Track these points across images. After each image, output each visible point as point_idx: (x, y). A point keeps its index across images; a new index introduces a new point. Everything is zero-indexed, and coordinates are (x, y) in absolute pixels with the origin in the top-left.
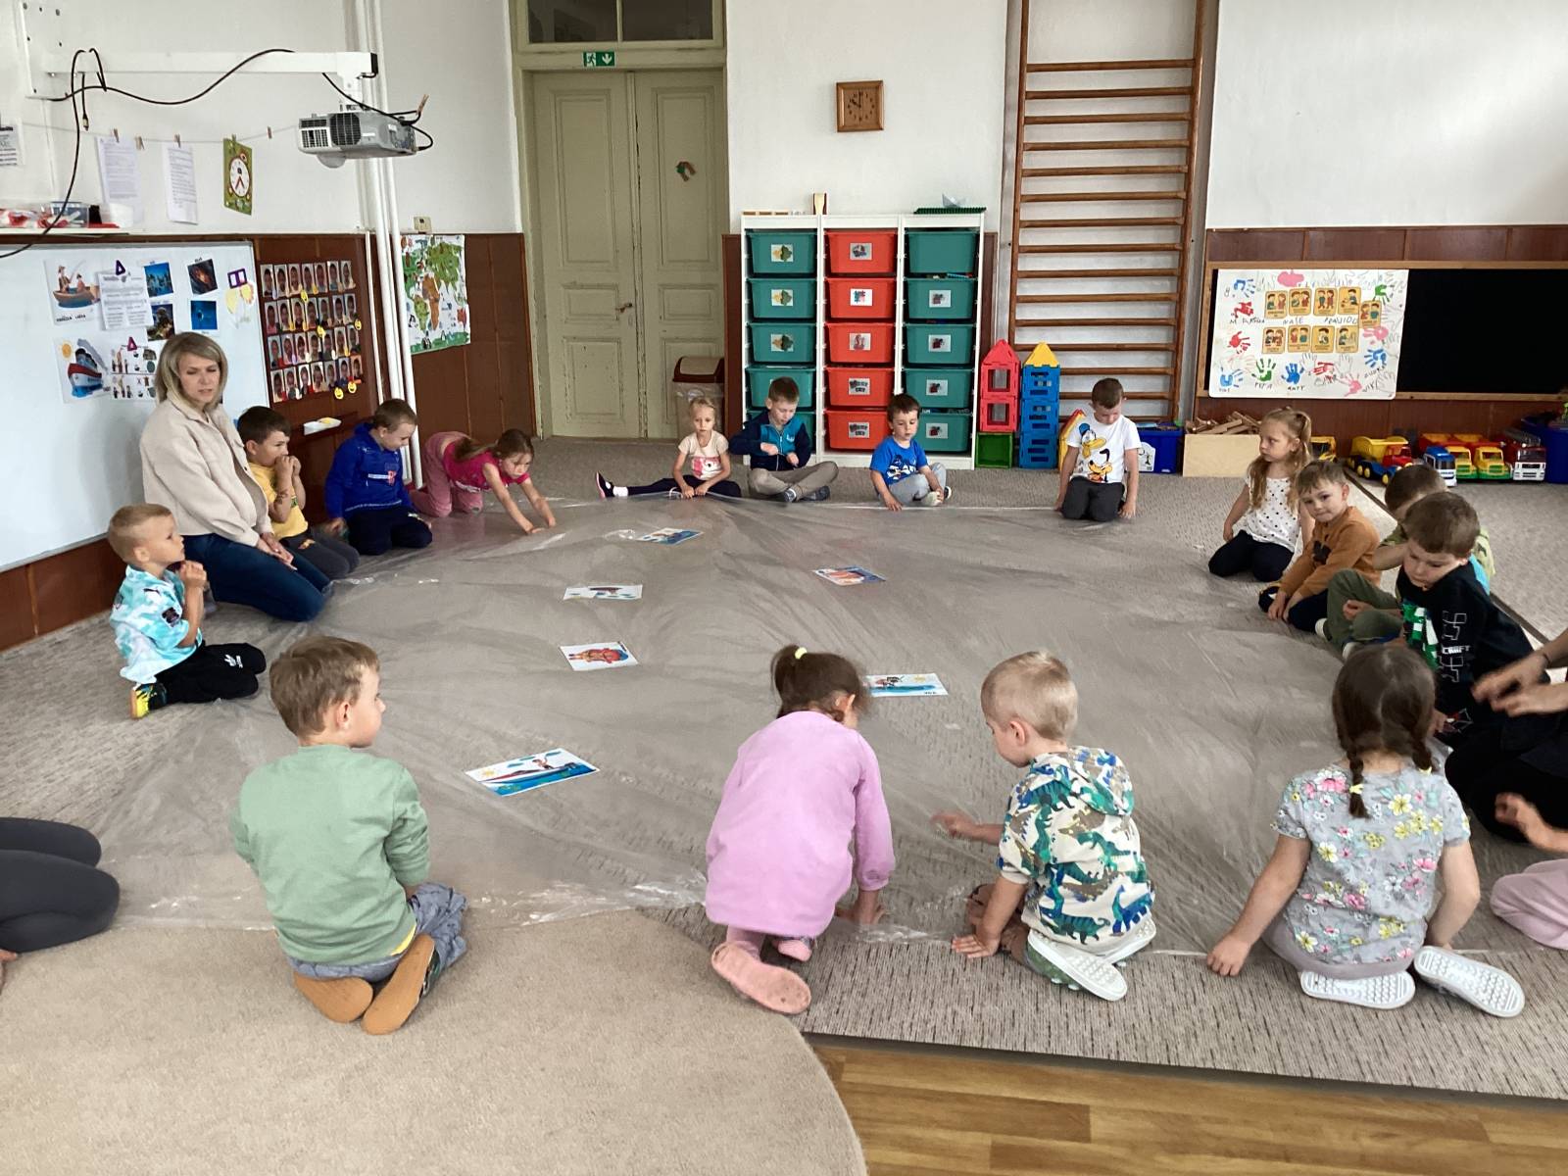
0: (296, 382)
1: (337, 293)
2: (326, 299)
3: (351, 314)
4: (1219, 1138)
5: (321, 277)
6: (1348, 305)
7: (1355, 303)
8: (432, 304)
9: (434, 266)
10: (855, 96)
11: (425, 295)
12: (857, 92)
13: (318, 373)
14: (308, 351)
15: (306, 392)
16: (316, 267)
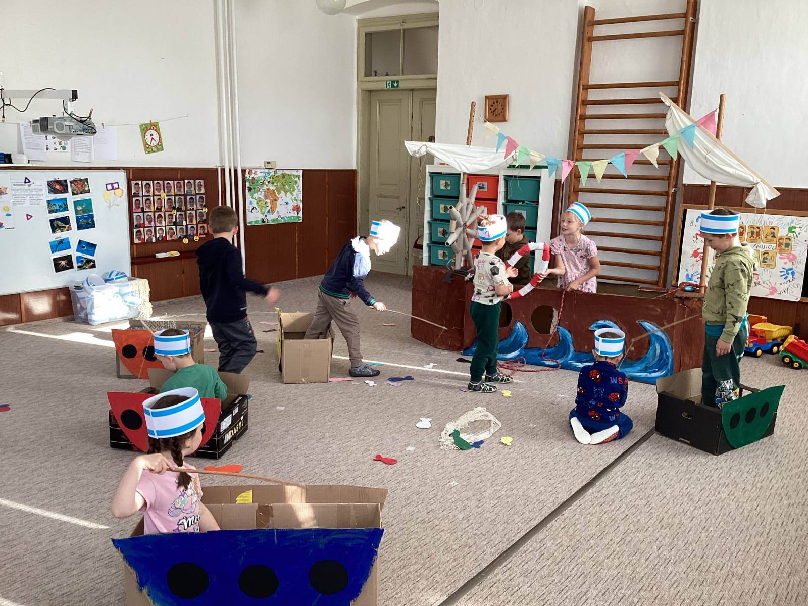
0: (153, 234)
1: (191, 195)
2: (182, 198)
3: (201, 205)
5: (179, 188)
6: (769, 238)
7: (774, 237)
8: (272, 202)
9: (275, 184)
10: (494, 103)
11: (266, 197)
12: (495, 101)
13: (171, 231)
14: (165, 221)
15: (160, 239)
16: (176, 182)
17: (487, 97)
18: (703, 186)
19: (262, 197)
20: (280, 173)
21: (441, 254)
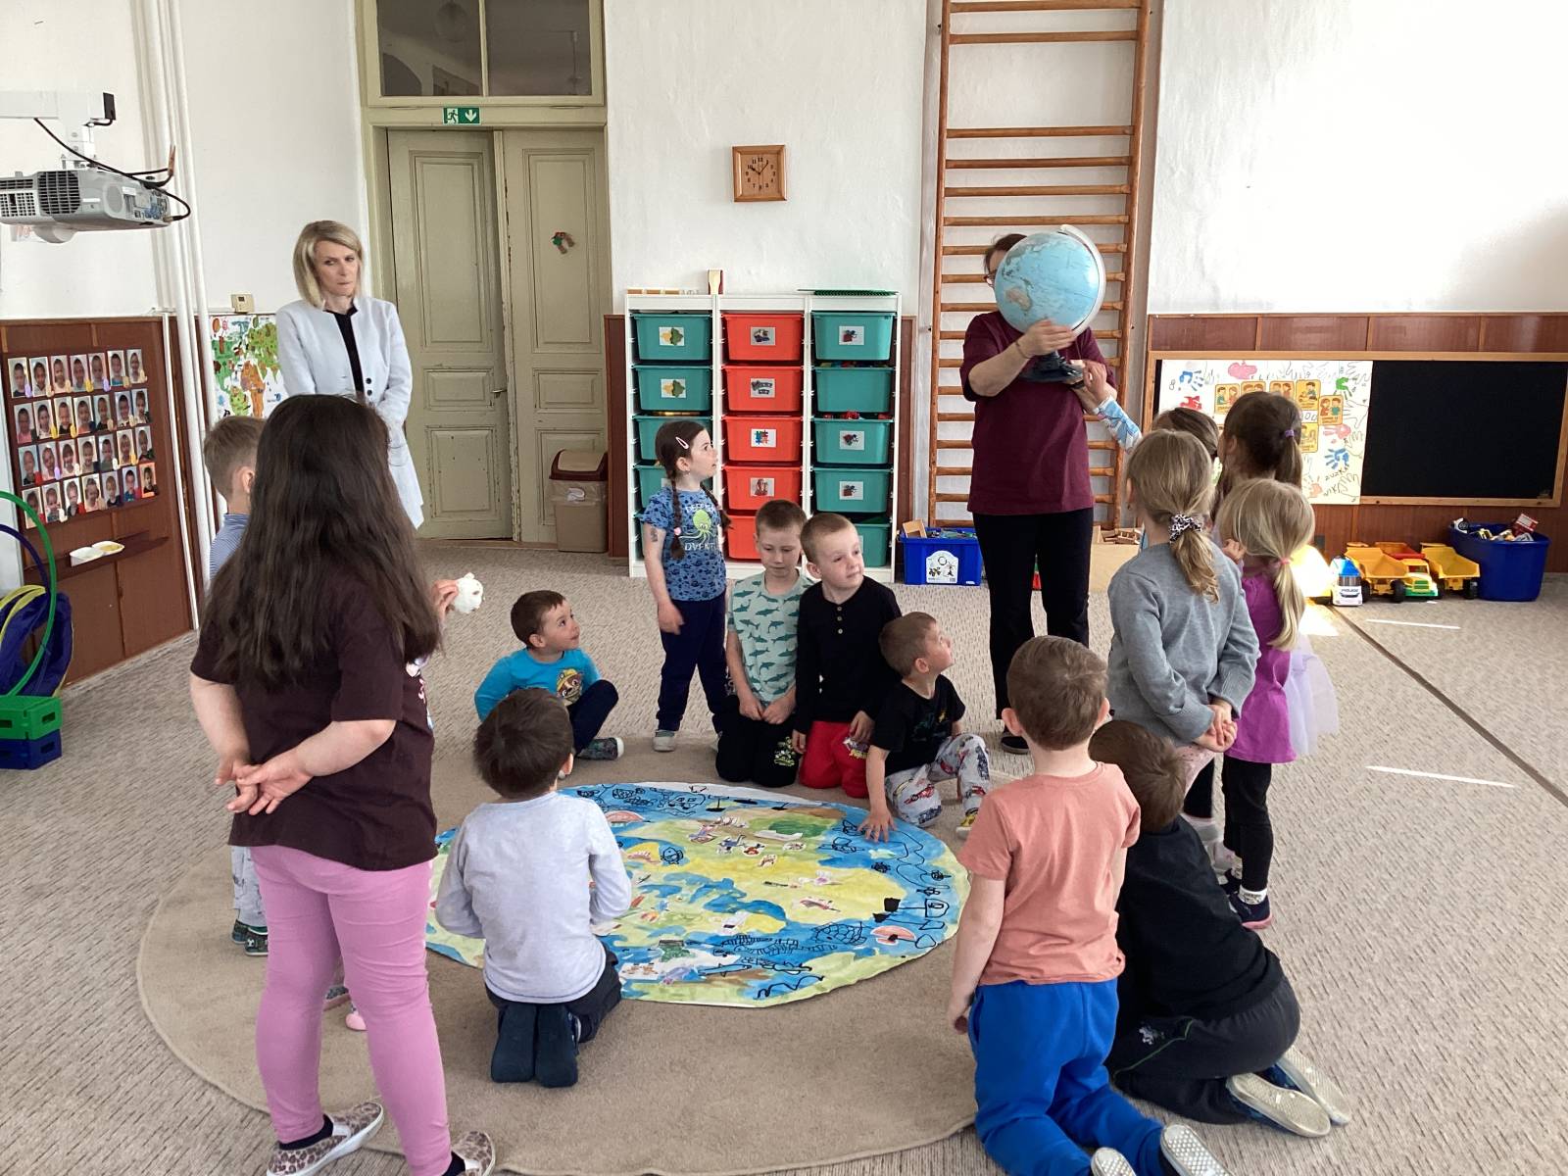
0: (59, 501)
1: (122, 389)
2: (106, 397)
3: (142, 412)
5: (98, 370)
6: (1306, 400)
8: (254, 396)
9: (256, 352)
10: (754, 162)
11: (245, 386)
12: (755, 157)
13: (92, 487)
14: (78, 462)
15: (73, 512)
16: (91, 359)
17: (735, 149)
18: (1187, 317)
19: (238, 385)
20: (262, 323)
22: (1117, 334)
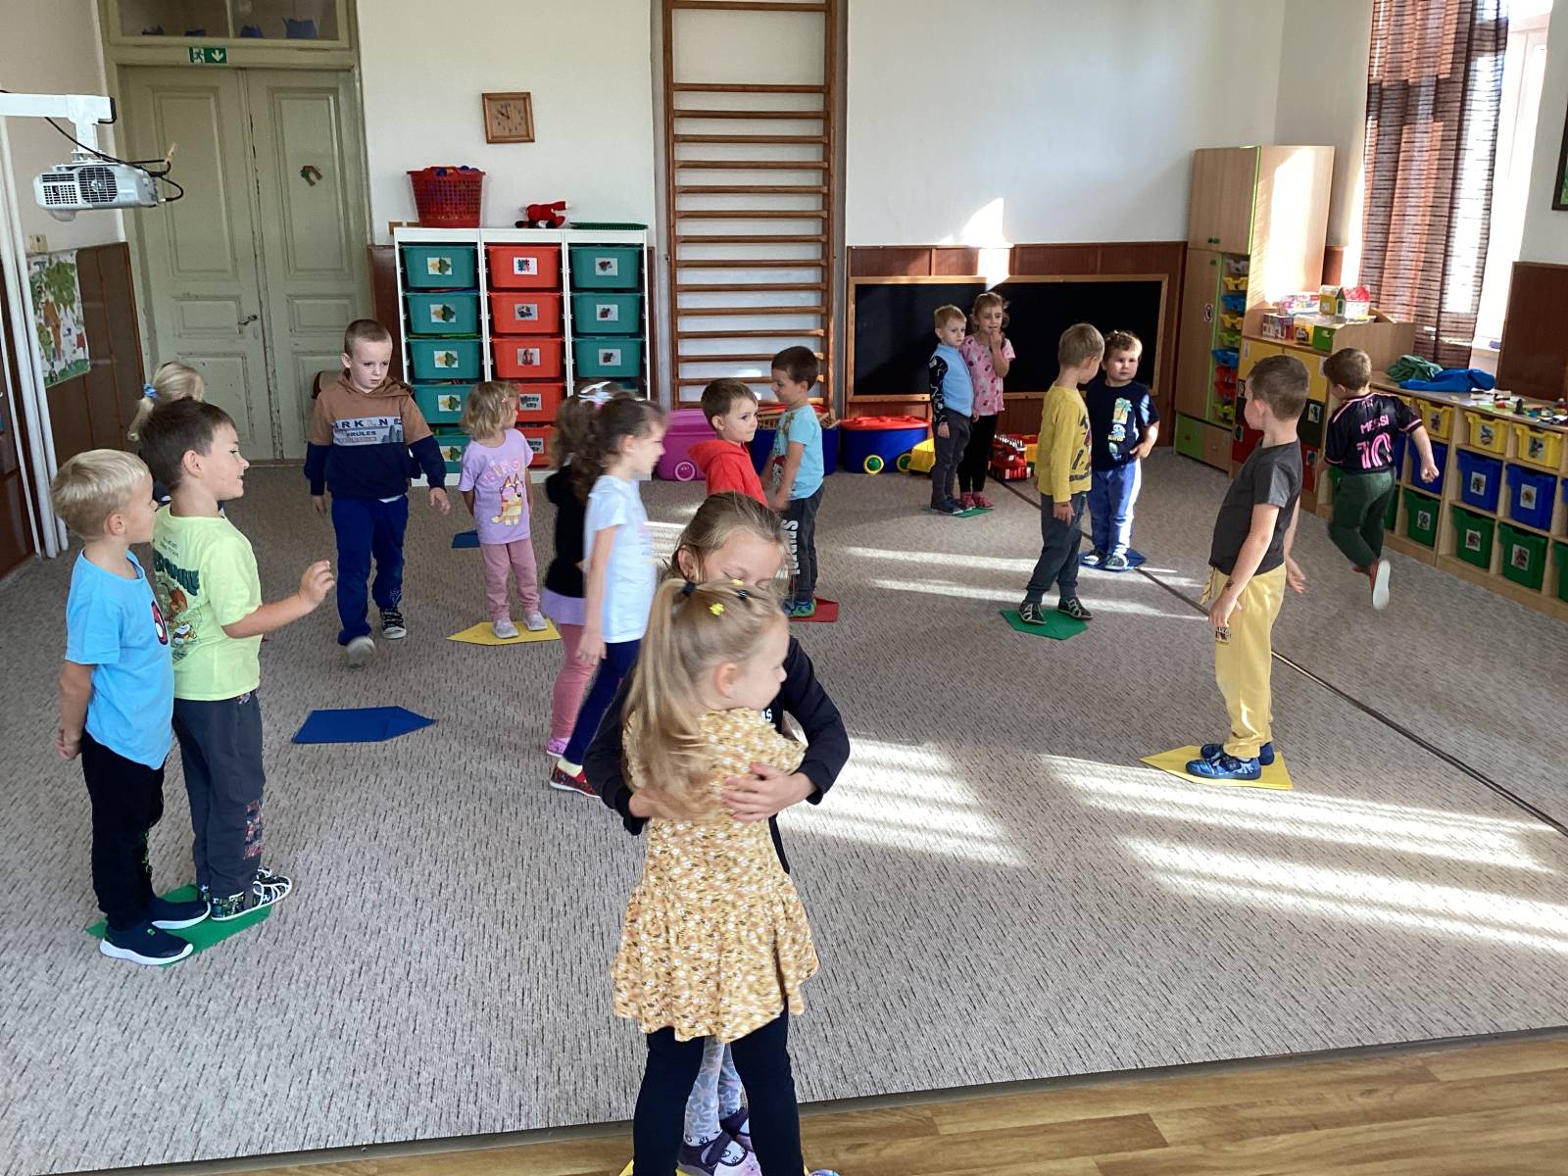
4: (1258, 1120)
9: (52, 289)
10: (503, 107)
11: (46, 319)
12: (503, 103)
17: (484, 96)
18: (876, 249)
19: (42, 321)
20: (55, 261)
21: (443, 403)
22: (823, 263)
